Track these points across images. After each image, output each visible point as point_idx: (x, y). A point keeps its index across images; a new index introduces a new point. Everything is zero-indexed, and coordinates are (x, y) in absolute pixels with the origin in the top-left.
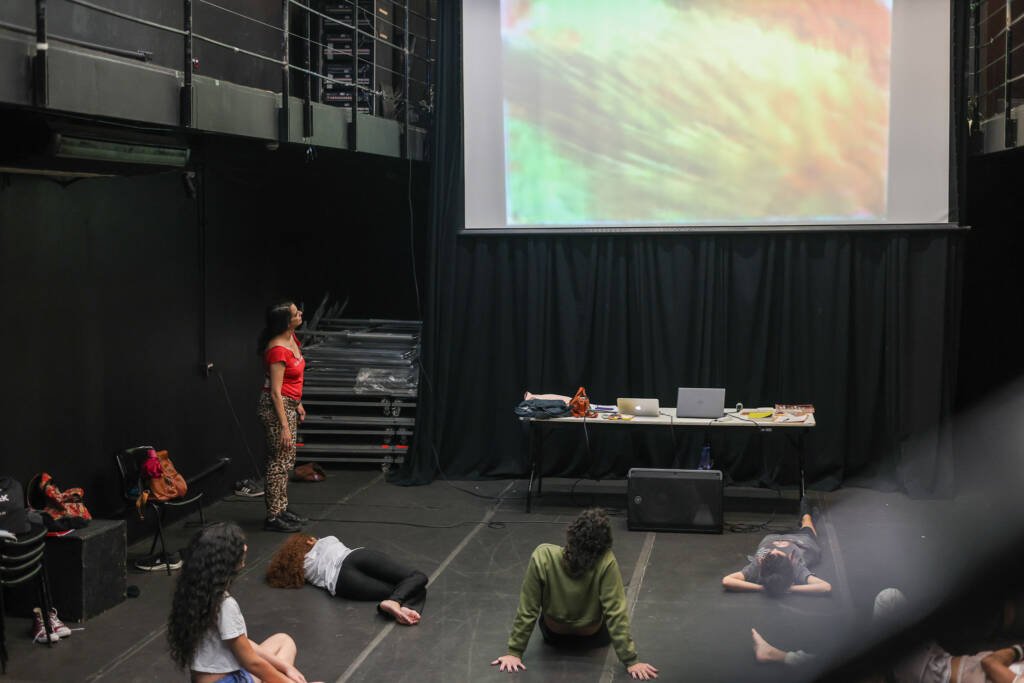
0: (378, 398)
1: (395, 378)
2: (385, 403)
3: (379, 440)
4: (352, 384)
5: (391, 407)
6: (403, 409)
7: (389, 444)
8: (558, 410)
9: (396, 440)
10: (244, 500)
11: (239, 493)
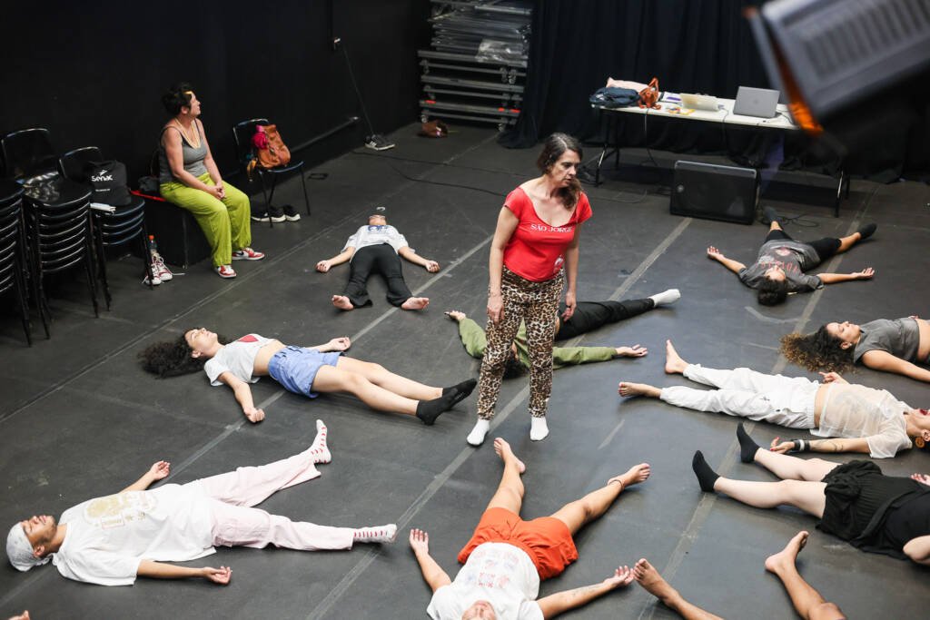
0: (496, 66)
1: (511, 49)
2: (502, 71)
3: (498, 103)
4: (475, 53)
5: (508, 75)
6: (518, 77)
7: (505, 108)
8: (627, 100)
9: (511, 105)
10: (371, 153)
11: (368, 146)
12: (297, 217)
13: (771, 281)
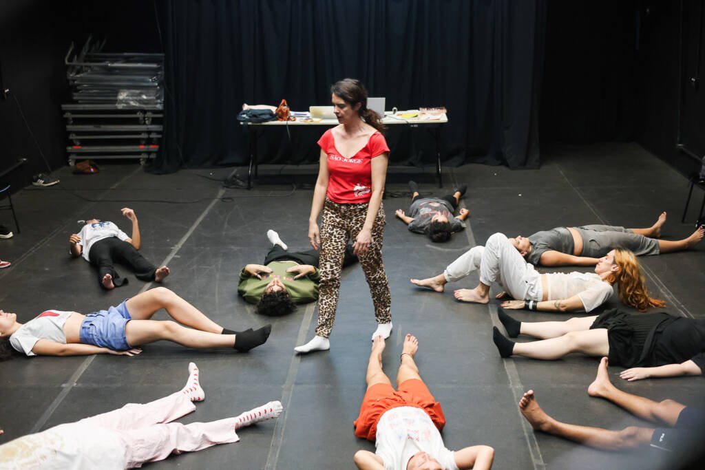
0: (134, 111)
1: (146, 96)
2: (139, 115)
3: (137, 142)
4: (115, 101)
5: (144, 118)
6: (153, 118)
7: (145, 145)
8: (268, 116)
9: (149, 142)
10: (40, 189)
11: (36, 184)
12: (11, 235)
13: (440, 223)
